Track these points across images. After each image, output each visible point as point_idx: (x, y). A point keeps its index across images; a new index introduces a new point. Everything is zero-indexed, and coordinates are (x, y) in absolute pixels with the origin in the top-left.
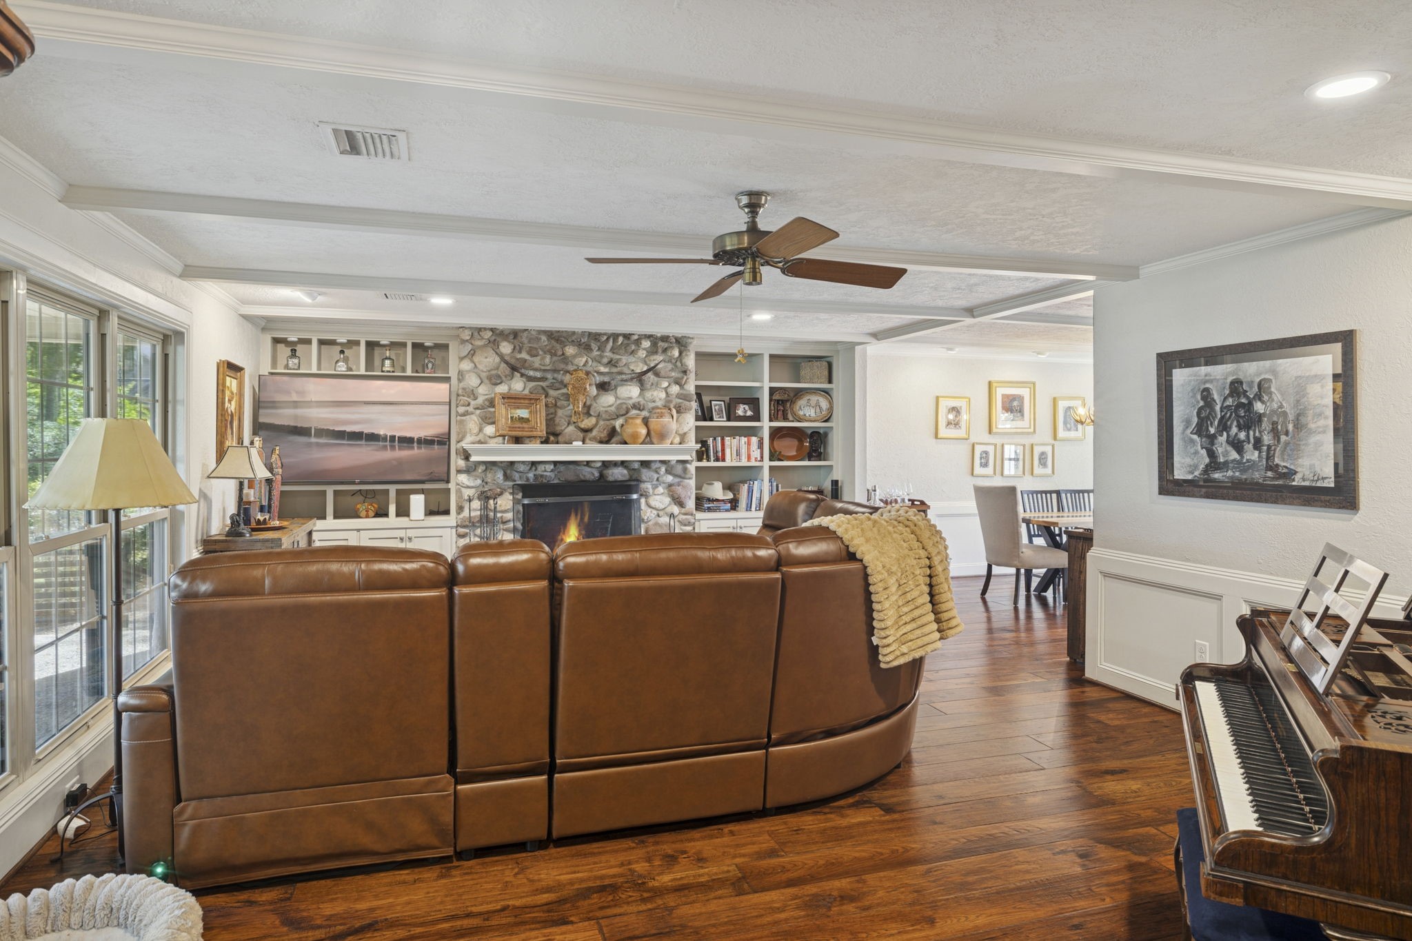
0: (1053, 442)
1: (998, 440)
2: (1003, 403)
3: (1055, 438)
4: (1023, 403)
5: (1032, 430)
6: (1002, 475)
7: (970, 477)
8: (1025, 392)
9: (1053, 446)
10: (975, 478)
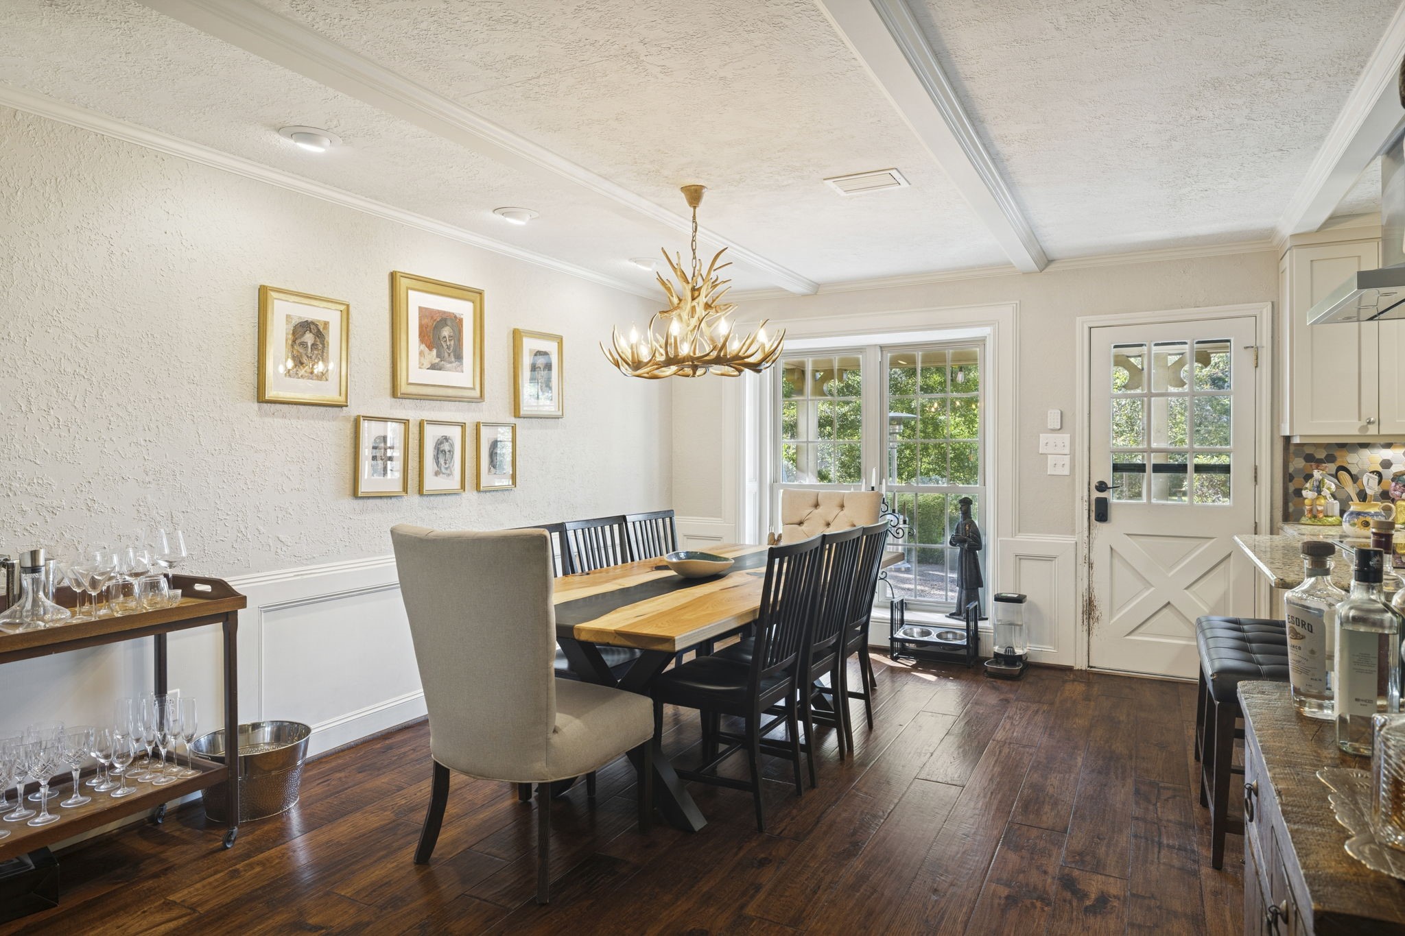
0: (513, 420)
1: (414, 413)
2: (421, 326)
3: (516, 413)
4: (460, 331)
5: (477, 393)
6: (420, 492)
7: (349, 504)
8: (463, 309)
9: (514, 428)
10: (361, 502)
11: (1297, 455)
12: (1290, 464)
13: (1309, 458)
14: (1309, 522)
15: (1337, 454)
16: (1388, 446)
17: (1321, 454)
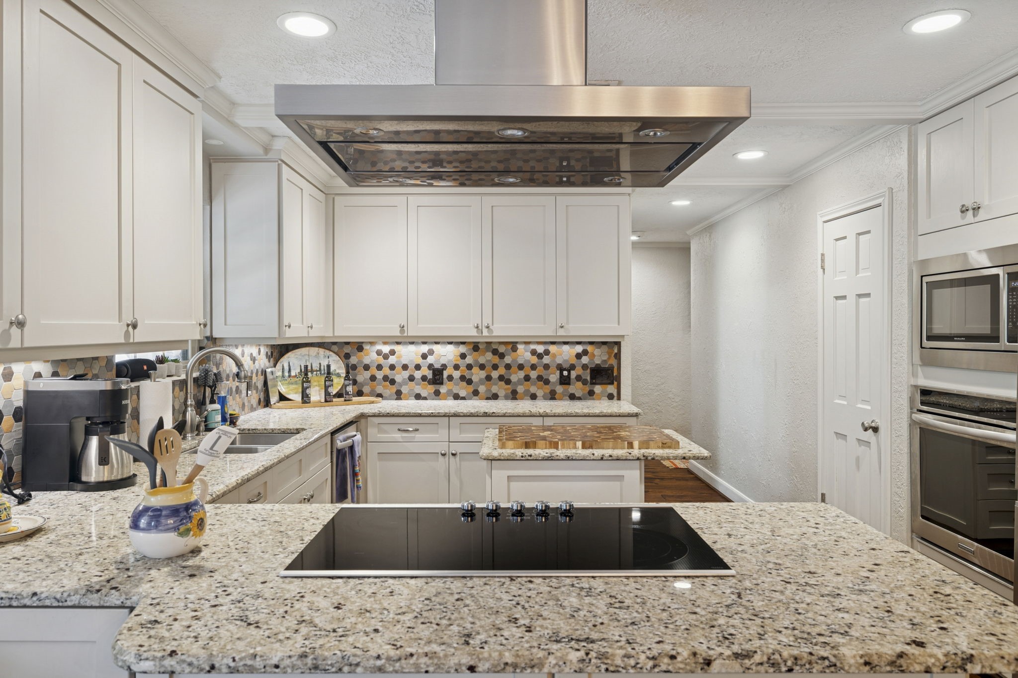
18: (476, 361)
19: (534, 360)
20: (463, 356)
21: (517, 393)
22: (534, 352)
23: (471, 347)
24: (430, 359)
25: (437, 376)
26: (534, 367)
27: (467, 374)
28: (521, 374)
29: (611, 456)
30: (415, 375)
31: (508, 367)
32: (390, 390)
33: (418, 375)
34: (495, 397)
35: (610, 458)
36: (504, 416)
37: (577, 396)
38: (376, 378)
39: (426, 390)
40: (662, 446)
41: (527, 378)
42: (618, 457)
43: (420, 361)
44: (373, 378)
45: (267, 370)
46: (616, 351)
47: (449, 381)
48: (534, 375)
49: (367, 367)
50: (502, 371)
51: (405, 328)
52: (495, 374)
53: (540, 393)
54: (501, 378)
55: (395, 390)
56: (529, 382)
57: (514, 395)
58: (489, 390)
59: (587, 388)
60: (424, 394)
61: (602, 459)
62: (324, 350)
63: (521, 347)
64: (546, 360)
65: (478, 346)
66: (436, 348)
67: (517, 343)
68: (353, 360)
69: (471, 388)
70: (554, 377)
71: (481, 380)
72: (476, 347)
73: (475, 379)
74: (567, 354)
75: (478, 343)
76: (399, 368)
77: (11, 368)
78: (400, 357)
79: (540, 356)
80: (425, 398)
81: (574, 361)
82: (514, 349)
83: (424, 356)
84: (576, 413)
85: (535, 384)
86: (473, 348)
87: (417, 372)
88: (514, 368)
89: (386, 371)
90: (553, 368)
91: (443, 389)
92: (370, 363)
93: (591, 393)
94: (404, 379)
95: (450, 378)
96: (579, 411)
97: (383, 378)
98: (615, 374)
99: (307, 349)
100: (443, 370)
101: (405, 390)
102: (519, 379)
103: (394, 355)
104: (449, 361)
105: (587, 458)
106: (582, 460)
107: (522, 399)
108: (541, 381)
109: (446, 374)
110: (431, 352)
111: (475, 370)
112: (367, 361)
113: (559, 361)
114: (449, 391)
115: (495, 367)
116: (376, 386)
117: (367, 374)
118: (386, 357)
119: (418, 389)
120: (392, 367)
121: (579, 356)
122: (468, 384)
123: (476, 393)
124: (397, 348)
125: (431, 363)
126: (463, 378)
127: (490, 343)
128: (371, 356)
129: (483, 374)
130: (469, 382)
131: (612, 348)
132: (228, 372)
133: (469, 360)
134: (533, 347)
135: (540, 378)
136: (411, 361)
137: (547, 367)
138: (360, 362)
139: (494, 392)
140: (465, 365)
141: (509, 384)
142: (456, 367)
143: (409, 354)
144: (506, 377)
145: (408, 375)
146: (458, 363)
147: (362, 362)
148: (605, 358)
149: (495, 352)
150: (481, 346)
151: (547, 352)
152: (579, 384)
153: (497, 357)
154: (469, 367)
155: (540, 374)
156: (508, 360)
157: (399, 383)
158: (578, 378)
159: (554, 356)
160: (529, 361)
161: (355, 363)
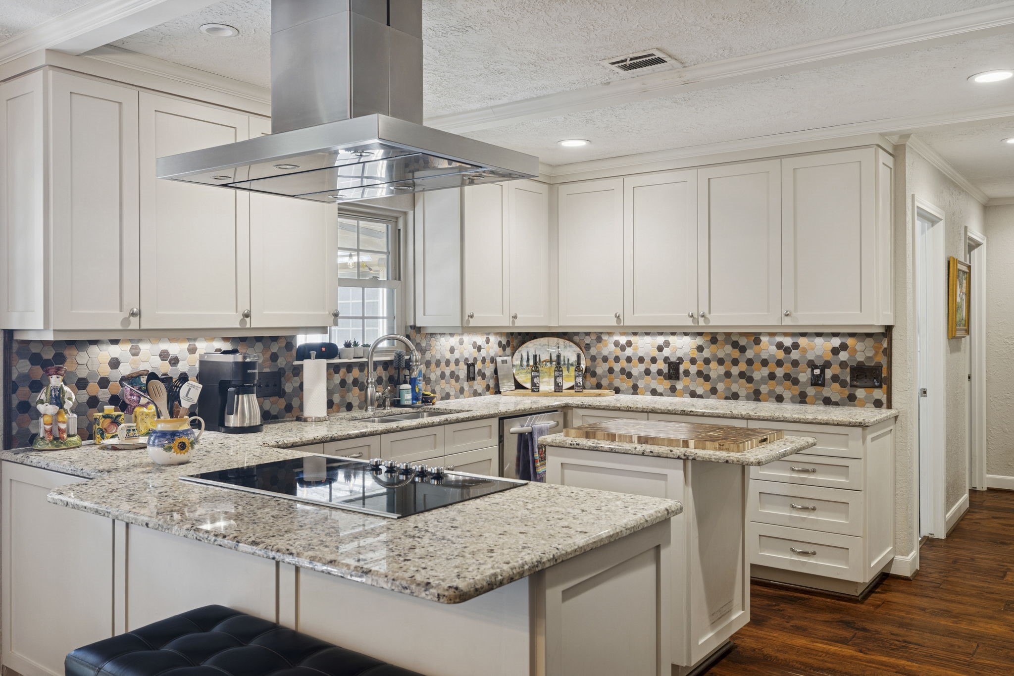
11: (21, 356)
12: (13, 368)
13: (36, 359)
14: (50, 447)
15: (67, 353)
16: (115, 342)
17: (49, 355)
18: (715, 355)
19: (781, 354)
20: (700, 349)
21: (760, 393)
22: (780, 346)
23: (709, 338)
24: (666, 352)
25: (673, 371)
26: (780, 363)
27: (703, 368)
28: (765, 371)
29: (651, 452)
30: (651, 369)
31: (750, 362)
32: (625, 384)
33: (654, 368)
34: (735, 396)
35: (651, 454)
36: (703, 415)
37: (833, 400)
38: (614, 370)
39: (663, 385)
40: (719, 448)
41: (772, 376)
42: (658, 453)
43: (655, 353)
44: (611, 371)
45: (497, 358)
46: (885, 345)
47: (685, 376)
48: (780, 372)
49: (605, 359)
50: (743, 366)
51: (621, 317)
52: (735, 371)
53: (787, 395)
54: (742, 375)
55: (631, 385)
56: (774, 381)
57: (756, 396)
58: (728, 389)
59: (846, 392)
60: (660, 389)
61: (643, 454)
62: (563, 340)
63: (764, 339)
64: (795, 355)
65: (716, 338)
66: (672, 339)
67: (760, 334)
68: (593, 351)
69: (708, 386)
70: (804, 376)
71: (719, 376)
72: (714, 339)
73: (713, 375)
74: (820, 348)
75: (717, 333)
76: (635, 360)
77: (195, 345)
78: (636, 349)
79: (787, 351)
80: (661, 395)
81: (829, 357)
82: (757, 341)
83: (660, 349)
84: (784, 417)
85: (781, 384)
86: (711, 340)
87: (653, 365)
88: (757, 364)
89: (623, 363)
90: (803, 365)
91: (679, 386)
92: (609, 354)
93: (852, 398)
94: (640, 373)
95: (687, 373)
96: (788, 415)
97: (620, 371)
98: (884, 374)
99: (546, 339)
100: (679, 363)
101: (641, 384)
102: (763, 378)
103: (630, 346)
104: (685, 354)
105: (629, 452)
106: (624, 453)
107: (766, 401)
108: (789, 380)
109: (682, 368)
110: (667, 344)
111: (713, 365)
112: (605, 352)
113: (810, 356)
114: (686, 388)
115: (735, 362)
116: (613, 379)
117: (606, 366)
118: (623, 349)
119: (654, 384)
120: (629, 360)
121: (835, 351)
122: (705, 381)
123: (714, 391)
124: (633, 339)
125: (667, 356)
126: (700, 373)
127: (730, 334)
128: (608, 348)
129: (722, 370)
130: (707, 378)
131: (880, 342)
132: (438, 358)
133: (706, 353)
134: (779, 339)
135: (787, 376)
136: (647, 353)
137: (795, 363)
138: (599, 353)
139: (734, 390)
140: (703, 359)
141: (751, 383)
142: (693, 361)
143: (645, 345)
144: (748, 375)
145: (644, 368)
146: (694, 356)
147: (601, 354)
148: (870, 354)
149: (735, 345)
150: (719, 338)
151: (796, 346)
152: (836, 386)
153: (737, 350)
154: (707, 361)
155: (788, 372)
156: (749, 354)
157: (636, 377)
158: (835, 378)
159: (805, 350)
160: (774, 356)
161: (595, 354)
